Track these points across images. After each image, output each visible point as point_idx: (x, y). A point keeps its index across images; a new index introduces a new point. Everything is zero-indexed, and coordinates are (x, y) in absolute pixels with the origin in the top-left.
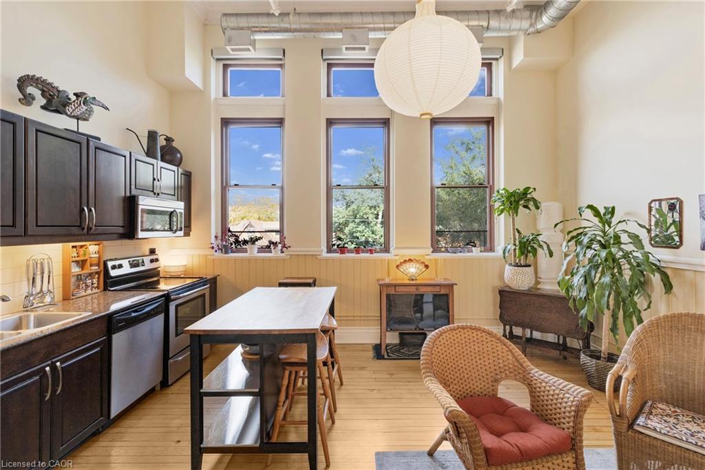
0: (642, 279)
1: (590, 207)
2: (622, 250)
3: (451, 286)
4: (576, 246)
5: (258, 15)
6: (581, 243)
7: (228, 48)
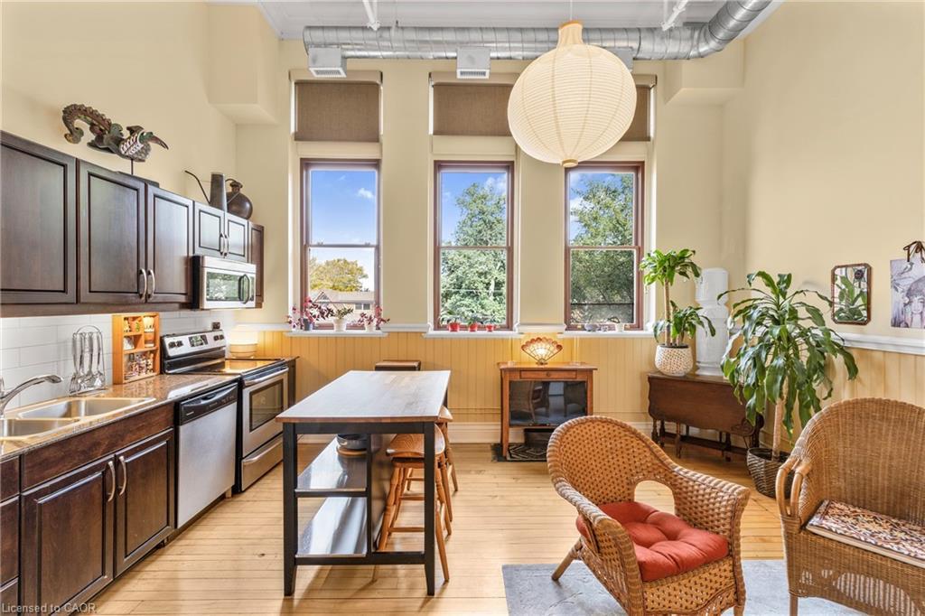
0: (822, 362)
1: (762, 274)
2: (799, 327)
3: (590, 371)
4: (744, 321)
5: (350, 28)
6: (749, 318)
7: (312, 70)
